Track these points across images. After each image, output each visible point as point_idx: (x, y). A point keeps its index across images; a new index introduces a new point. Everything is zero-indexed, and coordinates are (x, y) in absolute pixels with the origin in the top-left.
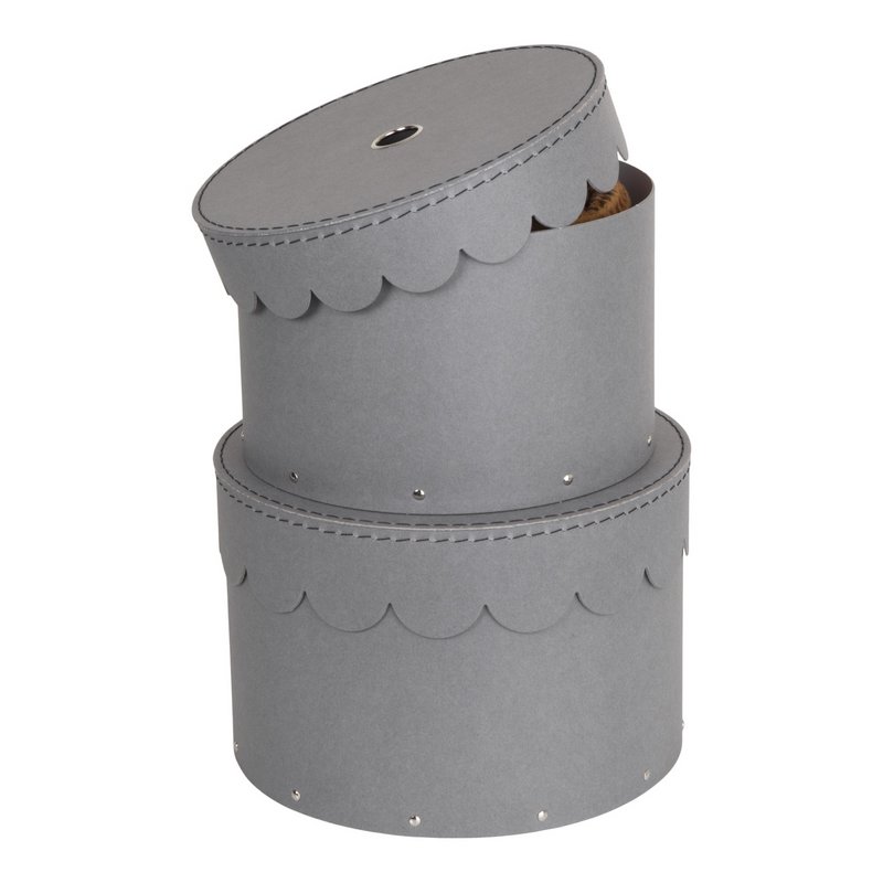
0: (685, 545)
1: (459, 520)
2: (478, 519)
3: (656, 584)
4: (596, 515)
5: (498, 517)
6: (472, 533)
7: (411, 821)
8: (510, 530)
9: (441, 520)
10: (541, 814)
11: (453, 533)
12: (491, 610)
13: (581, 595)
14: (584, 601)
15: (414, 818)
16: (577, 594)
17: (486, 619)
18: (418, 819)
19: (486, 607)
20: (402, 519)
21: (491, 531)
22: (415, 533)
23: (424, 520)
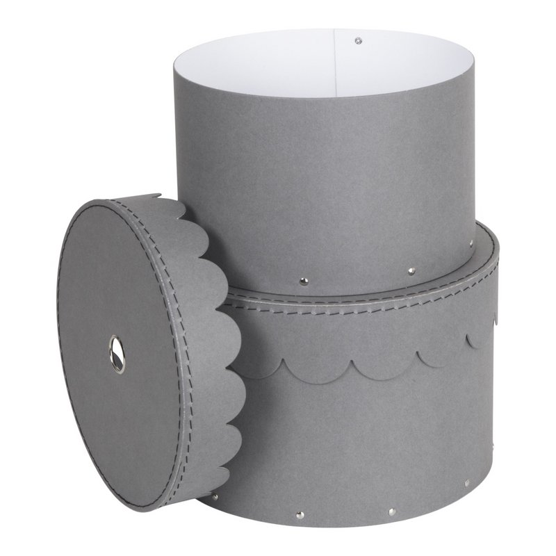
0: (494, 318)
1: (333, 300)
2: (347, 299)
3: (474, 345)
4: (431, 295)
5: (360, 298)
6: (342, 308)
7: (298, 516)
8: (369, 306)
9: (320, 300)
10: (391, 511)
11: (328, 308)
12: (355, 363)
13: (420, 353)
14: (422, 358)
15: (300, 513)
16: (417, 353)
17: (352, 370)
18: (302, 514)
19: (352, 361)
20: (292, 299)
21: (356, 307)
22: (301, 308)
23: (307, 300)
